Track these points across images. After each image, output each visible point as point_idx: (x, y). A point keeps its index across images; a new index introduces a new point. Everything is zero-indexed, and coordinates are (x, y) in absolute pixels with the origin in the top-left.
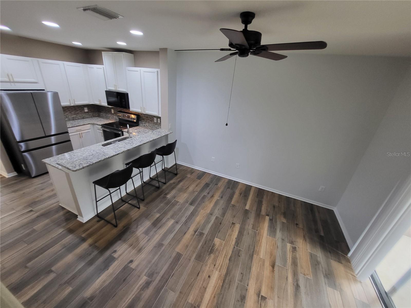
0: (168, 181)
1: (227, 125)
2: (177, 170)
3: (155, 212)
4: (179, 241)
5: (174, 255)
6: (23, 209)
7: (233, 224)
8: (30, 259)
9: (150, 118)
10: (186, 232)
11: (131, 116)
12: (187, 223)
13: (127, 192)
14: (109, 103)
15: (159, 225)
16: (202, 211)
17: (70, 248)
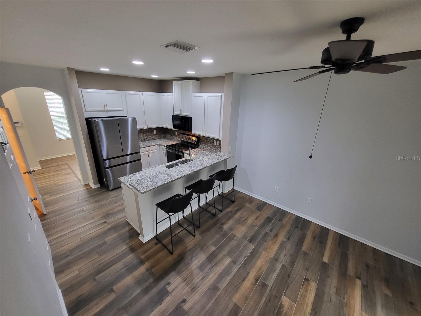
0: (225, 209)
1: (311, 157)
2: (235, 197)
3: (210, 244)
4: (237, 288)
5: (231, 306)
6: (100, 219)
7: (306, 280)
8: (99, 272)
9: (210, 141)
10: (245, 277)
11: (192, 138)
12: (246, 266)
13: (184, 215)
14: (174, 126)
15: (215, 261)
16: (264, 253)
17: (130, 269)
